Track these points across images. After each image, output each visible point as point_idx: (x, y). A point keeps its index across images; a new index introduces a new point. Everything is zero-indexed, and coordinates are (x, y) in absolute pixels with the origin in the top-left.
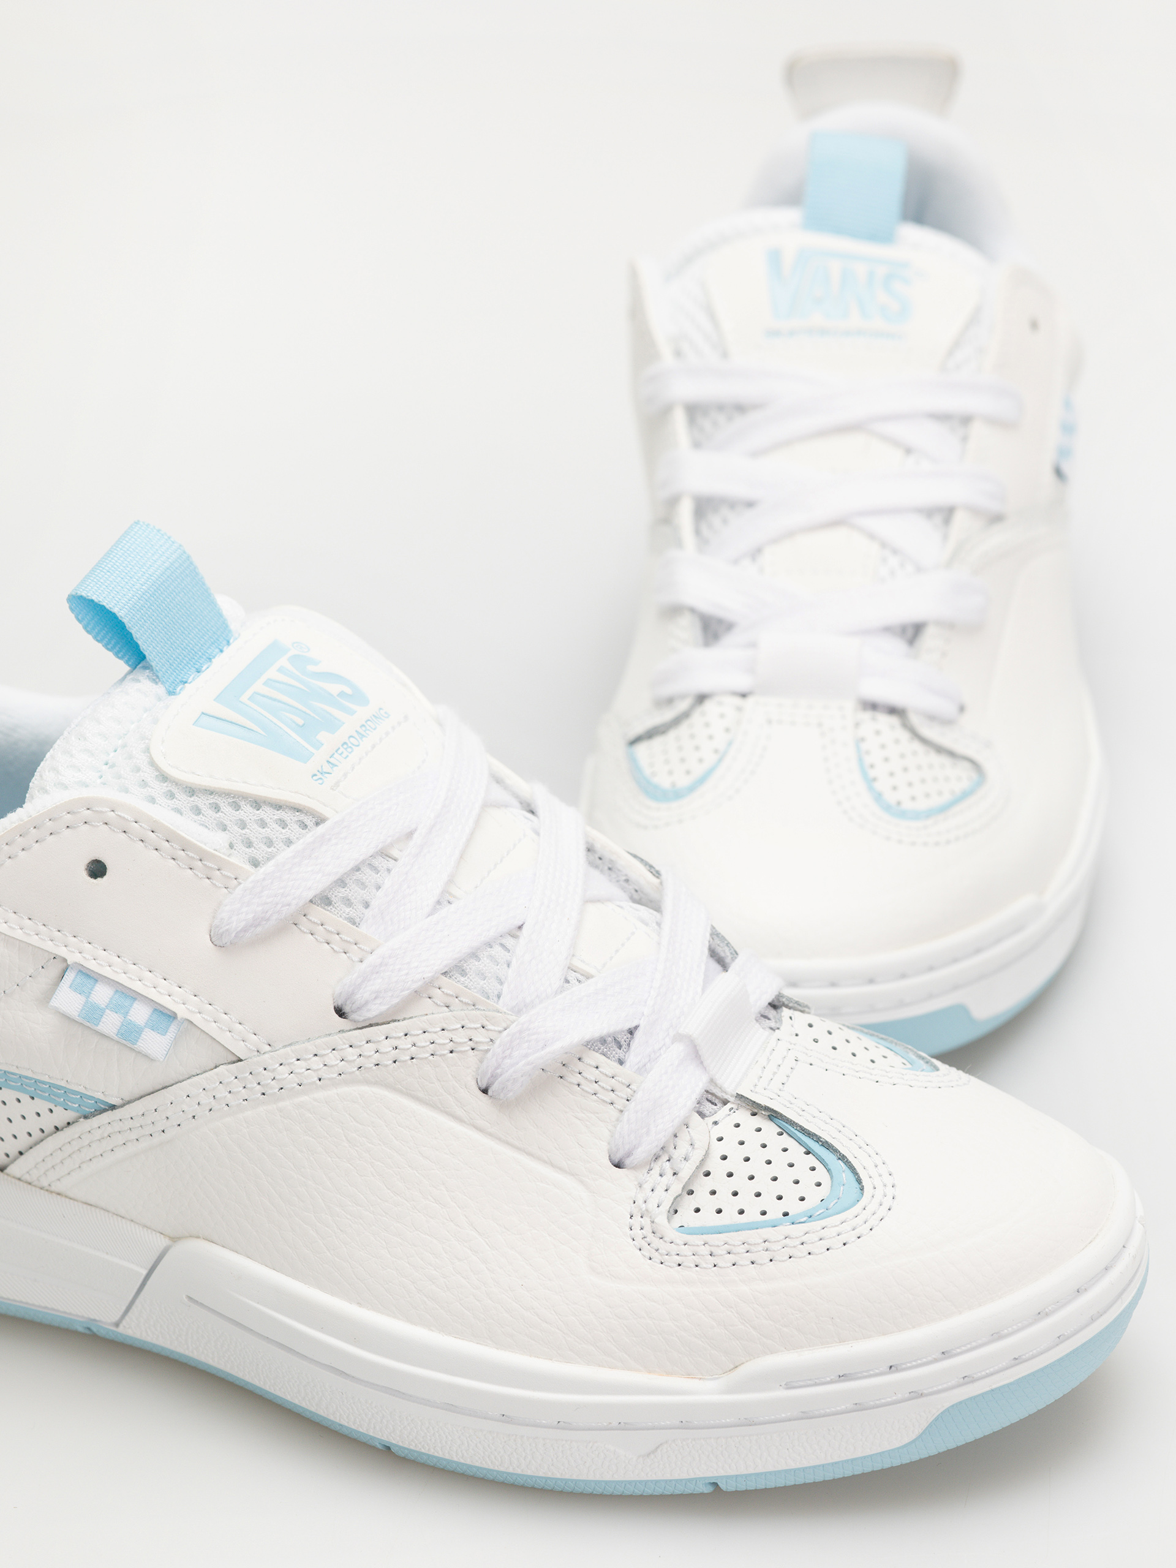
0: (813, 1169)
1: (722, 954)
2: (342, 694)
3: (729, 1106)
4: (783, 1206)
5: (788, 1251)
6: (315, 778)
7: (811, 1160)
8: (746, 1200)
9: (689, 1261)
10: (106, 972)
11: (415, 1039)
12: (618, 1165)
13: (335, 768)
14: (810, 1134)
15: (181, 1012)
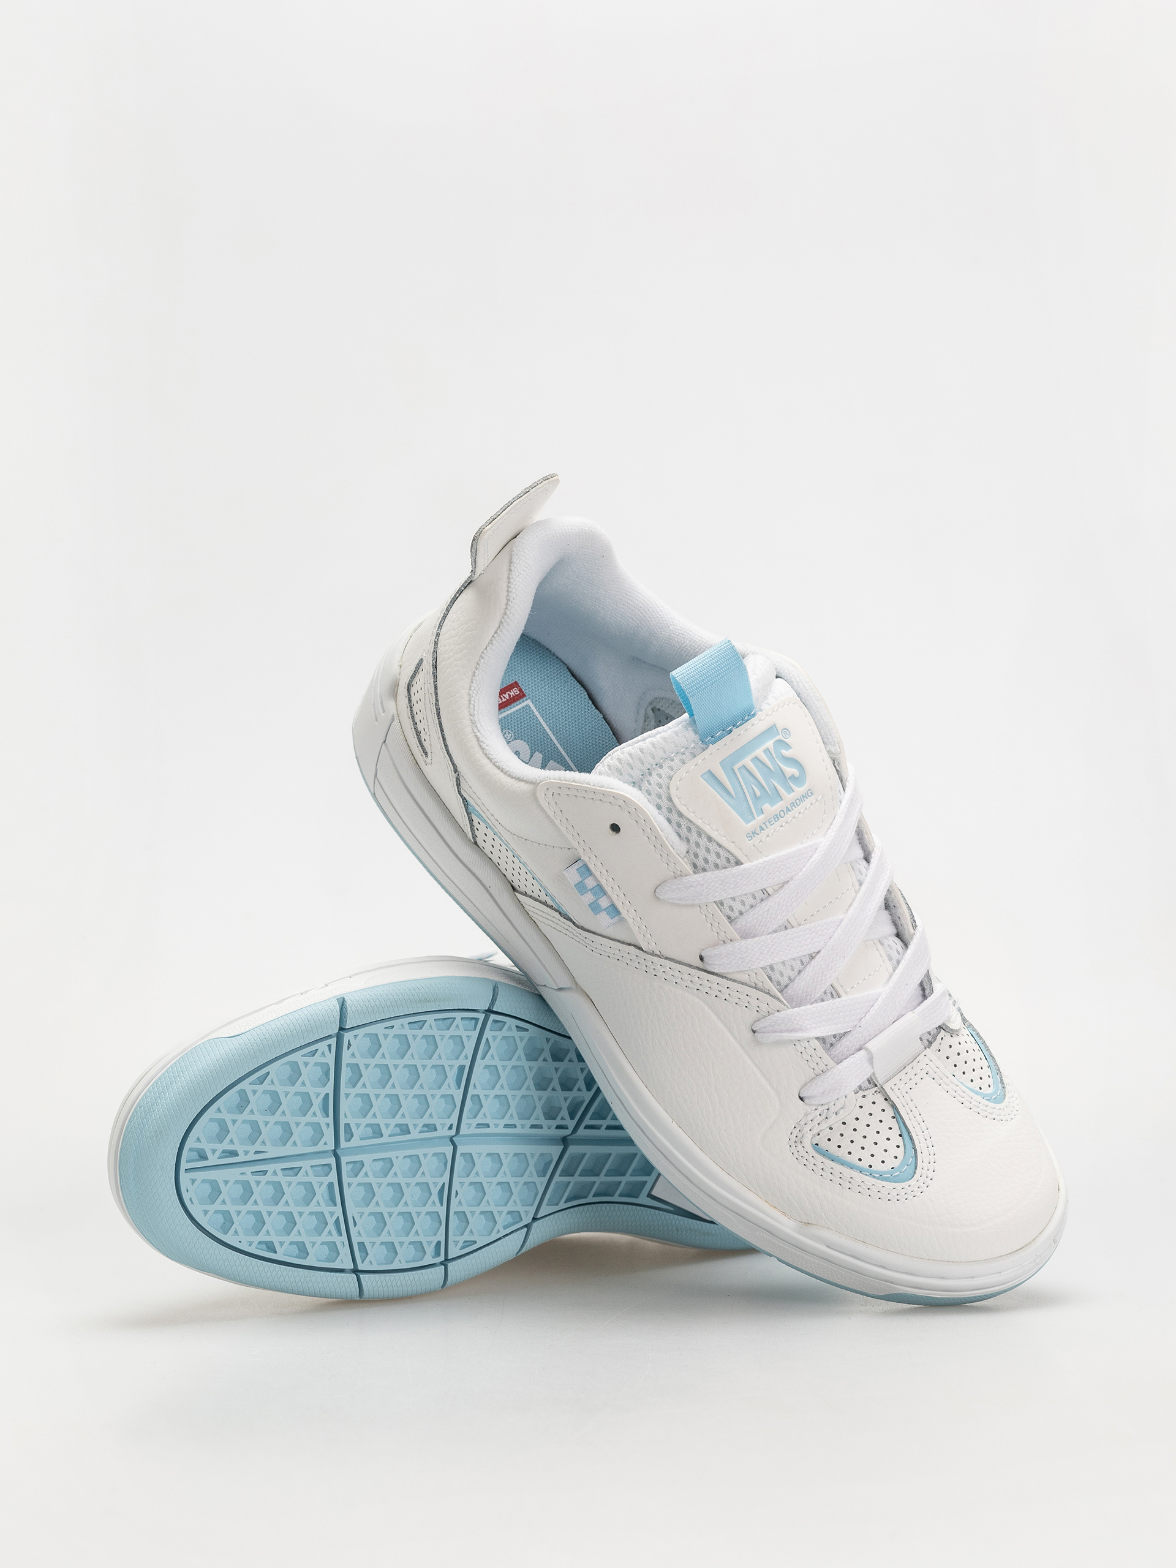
0: (898, 1147)
1: (925, 987)
2: (793, 777)
3: (876, 1089)
4: (871, 1161)
5: (859, 1189)
6: (748, 835)
7: (900, 1142)
8: (855, 1148)
9: (812, 1167)
10: (597, 874)
11: (731, 993)
12: (801, 1099)
13: (762, 831)
14: (906, 1127)
15: (624, 913)
